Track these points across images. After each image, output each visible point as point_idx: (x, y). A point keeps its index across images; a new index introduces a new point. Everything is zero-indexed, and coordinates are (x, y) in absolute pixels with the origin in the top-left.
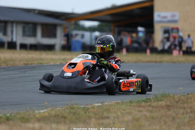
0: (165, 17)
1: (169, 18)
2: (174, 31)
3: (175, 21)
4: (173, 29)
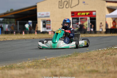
0: (43, 15)
1: (45, 15)
3: (48, 17)
4: (47, 20)
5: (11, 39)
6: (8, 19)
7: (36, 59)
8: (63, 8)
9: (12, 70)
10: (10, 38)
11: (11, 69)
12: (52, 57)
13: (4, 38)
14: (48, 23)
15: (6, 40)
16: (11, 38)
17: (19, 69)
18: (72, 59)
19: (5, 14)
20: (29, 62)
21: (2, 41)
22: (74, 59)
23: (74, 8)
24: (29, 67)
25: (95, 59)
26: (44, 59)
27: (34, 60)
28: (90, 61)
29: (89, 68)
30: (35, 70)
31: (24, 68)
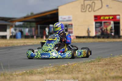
0: (65, 18)
1: (67, 19)
2: (70, 26)
3: (70, 21)
4: (69, 25)
5: (32, 44)
6: (29, 23)
7: (58, 65)
8: (85, 11)
9: (33, 75)
10: (30, 42)
11: (31, 75)
12: (74, 62)
13: (24, 43)
14: (69, 27)
15: (26, 45)
16: (32, 42)
17: (40, 74)
18: (94, 65)
19: (25, 18)
20: (50, 68)
21: (22, 46)
22: (97, 64)
23: (97, 11)
24: (51, 72)
25: (119, 64)
26: (66, 65)
27: (55, 65)
28: (114, 67)
29: (113, 74)
30: (56, 76)
31: (44, 73)
